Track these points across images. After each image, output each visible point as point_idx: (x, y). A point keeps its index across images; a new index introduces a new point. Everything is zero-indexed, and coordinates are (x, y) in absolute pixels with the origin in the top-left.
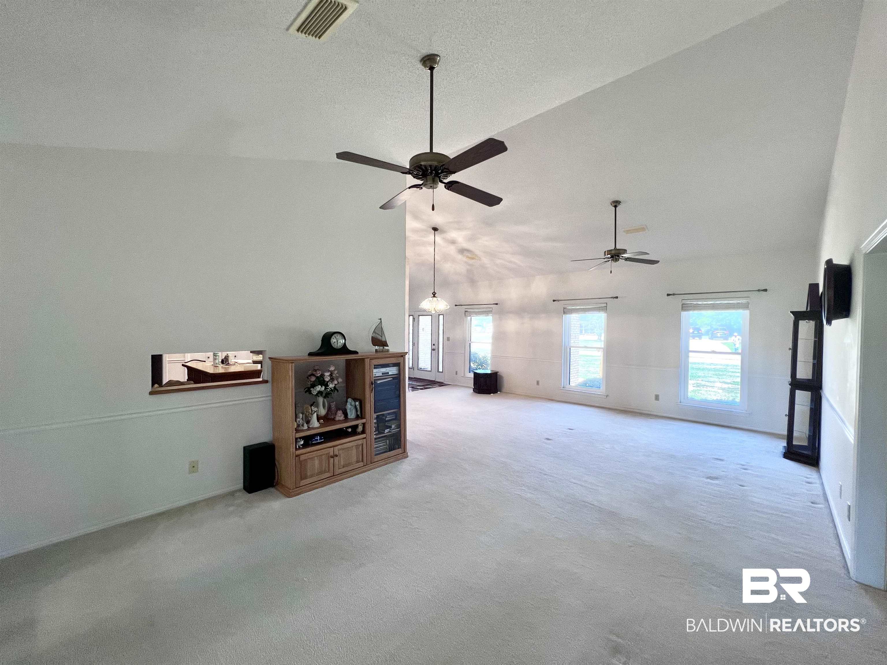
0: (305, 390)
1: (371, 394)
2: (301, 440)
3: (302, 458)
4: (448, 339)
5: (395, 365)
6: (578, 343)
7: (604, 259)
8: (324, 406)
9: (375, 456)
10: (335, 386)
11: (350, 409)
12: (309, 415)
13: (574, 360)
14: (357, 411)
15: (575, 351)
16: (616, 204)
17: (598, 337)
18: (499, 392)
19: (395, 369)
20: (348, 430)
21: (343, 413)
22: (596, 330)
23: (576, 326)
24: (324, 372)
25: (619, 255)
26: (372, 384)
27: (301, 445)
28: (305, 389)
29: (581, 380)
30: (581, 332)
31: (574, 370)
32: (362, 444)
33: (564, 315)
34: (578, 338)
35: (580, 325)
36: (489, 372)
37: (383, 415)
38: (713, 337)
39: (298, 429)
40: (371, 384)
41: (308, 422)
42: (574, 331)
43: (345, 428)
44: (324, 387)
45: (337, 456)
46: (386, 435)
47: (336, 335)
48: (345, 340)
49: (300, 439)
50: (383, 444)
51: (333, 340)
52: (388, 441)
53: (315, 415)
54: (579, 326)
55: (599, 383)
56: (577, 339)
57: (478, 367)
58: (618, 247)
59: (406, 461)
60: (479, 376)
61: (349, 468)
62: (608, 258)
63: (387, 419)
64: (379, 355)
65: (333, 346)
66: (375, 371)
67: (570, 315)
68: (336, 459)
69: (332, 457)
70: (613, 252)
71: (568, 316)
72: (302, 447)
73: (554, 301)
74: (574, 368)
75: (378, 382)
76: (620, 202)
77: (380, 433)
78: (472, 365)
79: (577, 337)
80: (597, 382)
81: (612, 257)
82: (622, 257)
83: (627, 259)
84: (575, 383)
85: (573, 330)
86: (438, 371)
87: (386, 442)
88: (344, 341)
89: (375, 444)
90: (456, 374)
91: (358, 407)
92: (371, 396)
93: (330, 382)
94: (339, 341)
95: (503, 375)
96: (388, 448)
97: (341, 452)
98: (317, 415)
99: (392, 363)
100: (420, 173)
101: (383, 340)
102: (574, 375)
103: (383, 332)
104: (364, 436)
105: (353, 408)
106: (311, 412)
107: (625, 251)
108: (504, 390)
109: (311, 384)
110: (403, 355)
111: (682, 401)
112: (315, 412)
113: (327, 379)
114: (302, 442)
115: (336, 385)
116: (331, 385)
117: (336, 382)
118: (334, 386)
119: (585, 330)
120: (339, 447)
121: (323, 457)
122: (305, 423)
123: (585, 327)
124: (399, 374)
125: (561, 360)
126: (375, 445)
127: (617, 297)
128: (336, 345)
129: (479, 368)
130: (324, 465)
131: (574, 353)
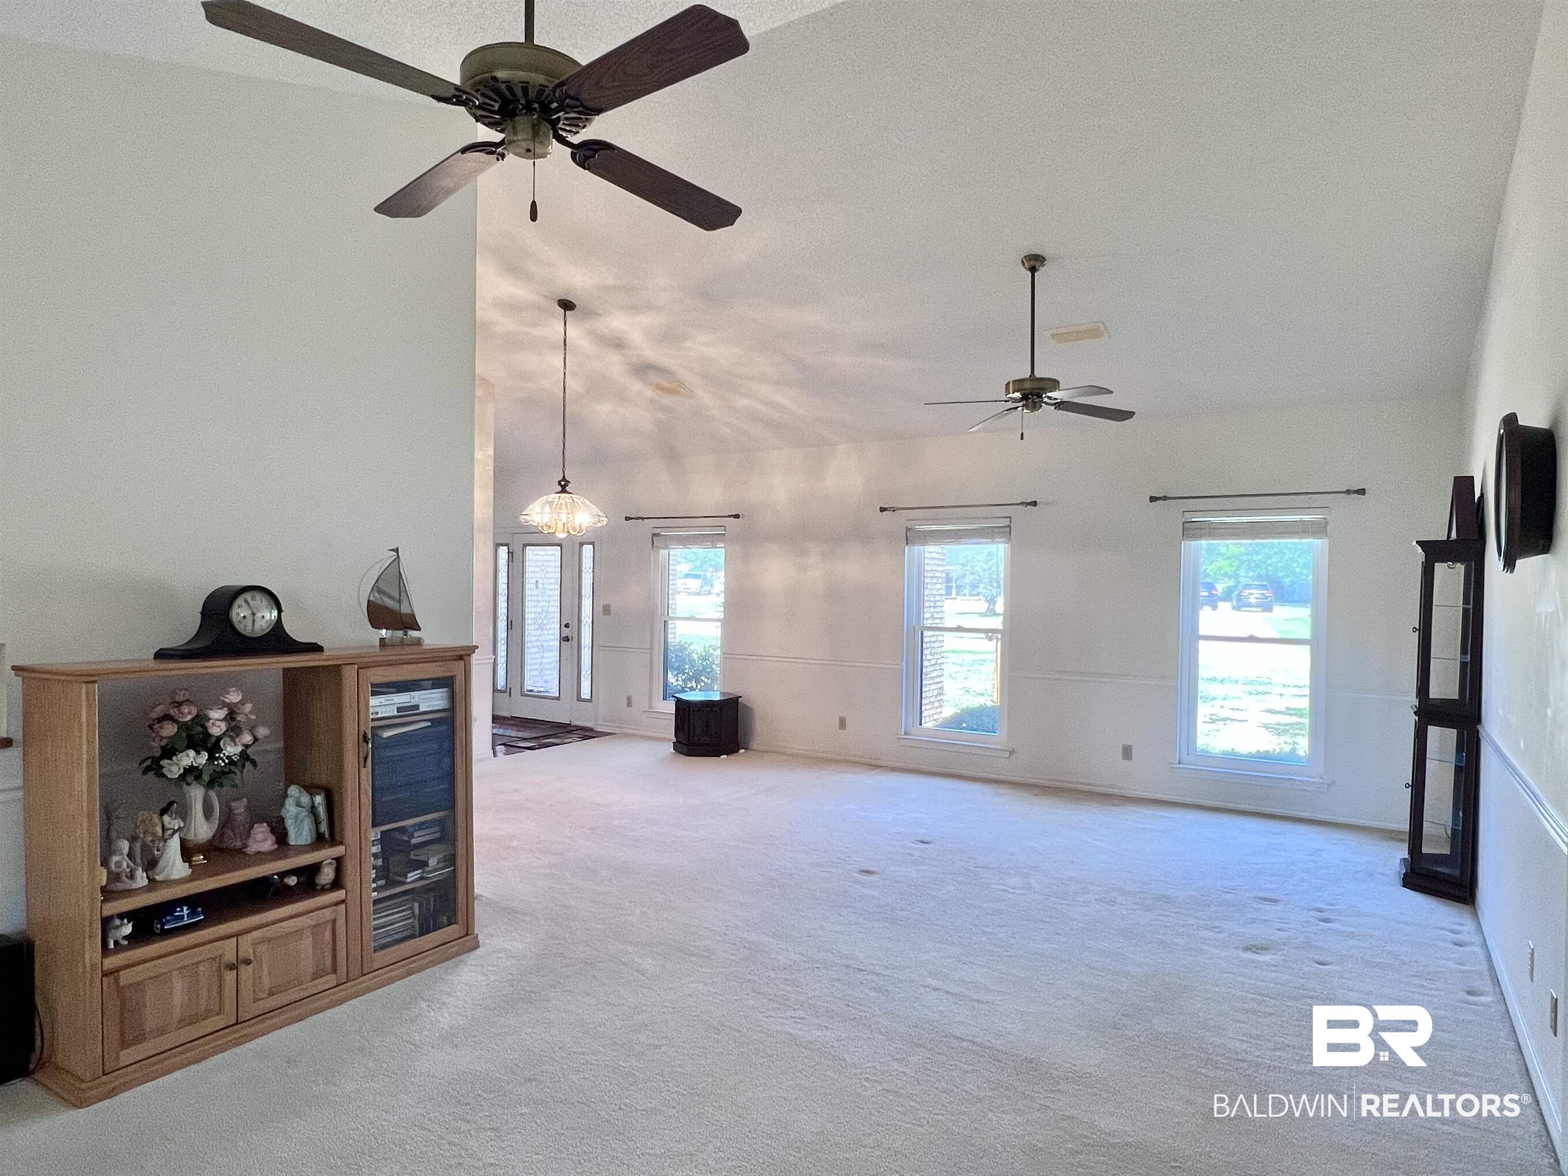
0: (145, 765)
1: (363, 770)
2: (126, 921)
3: (125, 977)
4: (607, 610)
5: (436, 683)
6: (941, 618)
7: (1006, 401)
8: (208, 813)
9: (375, 951)
10: (242, 751)
11: (296, 817)
12: (153, 841)
13: (933, 662)
14: (317, 822)
15: (933, 639)
16: (1034, 263)
17: (987, 605)
18: (742, 751)
19: (438, 695)
20: (285, 880)
21: (273, 830)
22: (983, 588)
23: (936, 575)
24: (207, 709)
25: (1041, 392)
26: (366, 740)
27: (125, 938)
28: (143, 761)
29: (948, 712)
30: (949, 589)
31: (933, 687)
32: (334, 921)
33: (906, 547)
34: (942, 607)
35: (947, 574)
36: (716, 697)
37: (402, 830)
38: (1241, 605)
39: (112, 887)
40: (361, 741)
41: (151, 864)
42: (931, 589)
43: (277, 874)
44: (204, 756)
45: (248, 962)
46: (413, 889)
47: (247, 596)
48: (280, 610)
49: (122, 919)
50: (398, 915)
51: (239, 610)
52: (416, 905)
53: (174, 844)
54: (944, 575)
55: (993, 719)
56: (939, 610)
57: (689, 686)
58: (1038, 374)
59: (472, 958)
60: (689, 707)
61: (293, 995)
62: (1015, 400)
63: (414, 841)
64: (389, 654)
65: (240, 627)
66: (374, 701)
67: (922, 547)
68: (246, 972)
69: (231, 967)
70: (1027, 385)
71: (917, 548)
72: (126, 943)
73: (883, 510)
74: (932, 682)
75: (387, 734)
76: (1044, 259)
77: (391, 883)
78: (671, 679)
79: (939, 604)
80: (988, 716)
81: (1025, 397)
82: (1050, 398)
83: (1061, 405)
84: (935, 720)
85: (929, 587)
86: (579, 699)
87: (411, 908)
88: (275, 613)
89: (374, 916)
90: (629, 704)
91: (322, 811)
92: (363, 776)
93: (228, 739)
94: (259, 615)
95: (752, 705)
96: (417, 926)
97: (262, 948)
98: (183, 842)
99: (432, 676)
100: (493, 106)
101: (405, 609)
102: (932, 699)
103: (402, 589)
104: (340, 894)
105: (304, 814)
106: (160, 833)
107: (1054, 384)
108: (754, 746)
109: (162, 748)
110: (463, 655)
111: (1185, 757)
112: (175, 832)
113: (217, 729)
114: (128, 929)
115: (247, 746)
116: (229, 748)
117: (247, 738)
118: (239, 749)
119: (956, 587)
120: (256, 934)
121: (201, 968)
122: (140, 869)
123: (956, 581)
124: (452, 709)
125: (901, 664)
126: (374, 919)
127: (1035, 502)
128: (250, 625)
129: (692, 689)
130: (204, 994)
131: (933, 645)
